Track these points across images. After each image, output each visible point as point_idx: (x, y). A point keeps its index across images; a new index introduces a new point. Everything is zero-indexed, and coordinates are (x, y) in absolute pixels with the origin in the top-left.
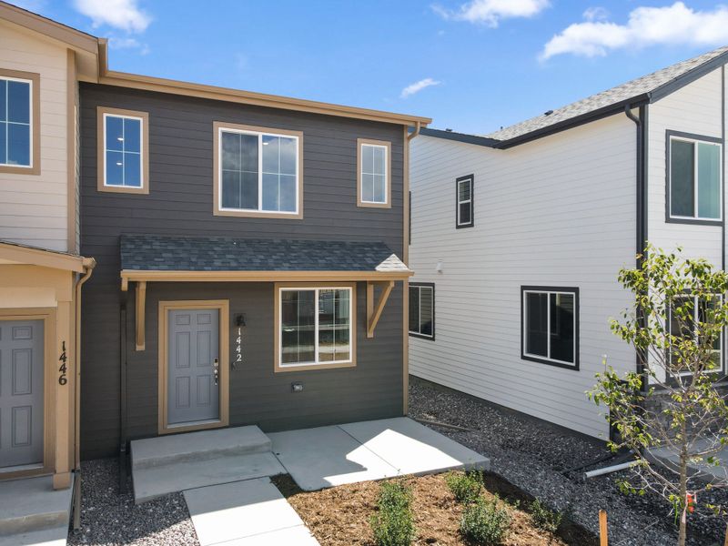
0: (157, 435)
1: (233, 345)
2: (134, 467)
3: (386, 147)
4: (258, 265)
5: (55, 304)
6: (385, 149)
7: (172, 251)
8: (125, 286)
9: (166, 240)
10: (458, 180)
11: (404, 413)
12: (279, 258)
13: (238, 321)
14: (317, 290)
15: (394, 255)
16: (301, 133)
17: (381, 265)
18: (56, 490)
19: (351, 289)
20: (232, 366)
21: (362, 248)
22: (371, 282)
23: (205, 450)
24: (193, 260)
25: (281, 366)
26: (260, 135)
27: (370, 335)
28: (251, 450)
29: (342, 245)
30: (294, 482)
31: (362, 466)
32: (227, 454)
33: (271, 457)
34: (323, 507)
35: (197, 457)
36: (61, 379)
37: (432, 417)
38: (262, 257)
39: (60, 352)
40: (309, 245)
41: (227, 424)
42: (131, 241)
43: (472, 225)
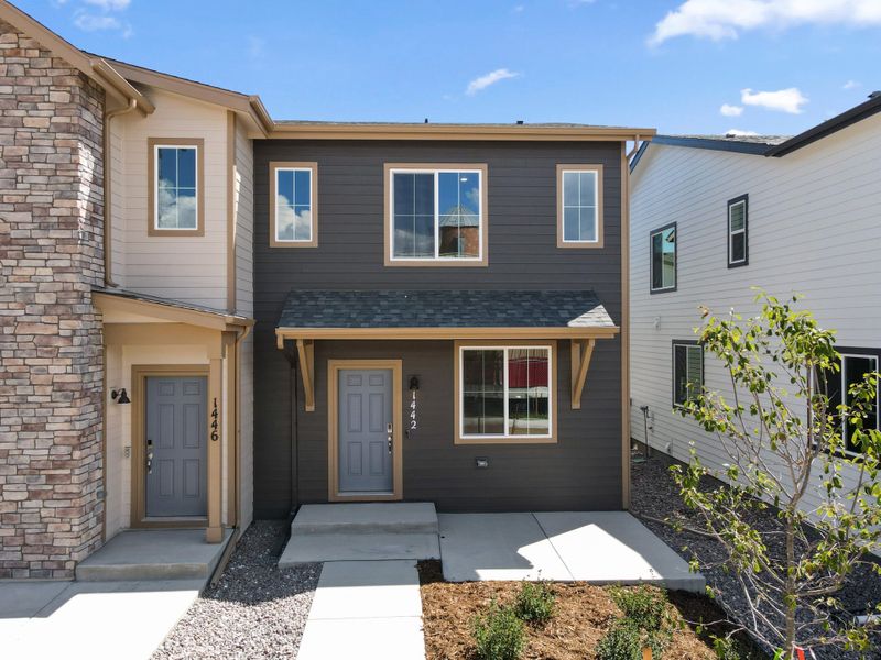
0: (327, 502)
1: (406, 410)
2: (293, 532)
3: (596, 172)
4: (423, 320)
5: (208, 362)
6: (595, 173)
7: (334, 307)
8: (280, 344)
9: (335, 294)
10: (730, 202)
11: (625, 506)
12: (450, 312)
13: (412, 383)
14: (506, 349)
15: (601, 306)
16: (485, 166)
17: (577, 319)
18: (209, 543)
19: (549, 348)
20: (406, 434)
21: (559, 298)
22: (577, 341)
23: (364, 523)
24: (353, 316)
25: (462, 436)
26: (436, 172)
27: (576, 405)
28: (416, 529)
29: (536, 295)
30: (441, 571)
31: (529, 562)
32: (388, 530)
33: (433, 539)
34: (453, 601)
35: (355, 530)
36: (213, 435)
37: (683, 518)
38: (431, 311)
39: (211, 409)
40: (494, 296)
41: (400, 497)
42: (299, 297)
43: (746, 263)
